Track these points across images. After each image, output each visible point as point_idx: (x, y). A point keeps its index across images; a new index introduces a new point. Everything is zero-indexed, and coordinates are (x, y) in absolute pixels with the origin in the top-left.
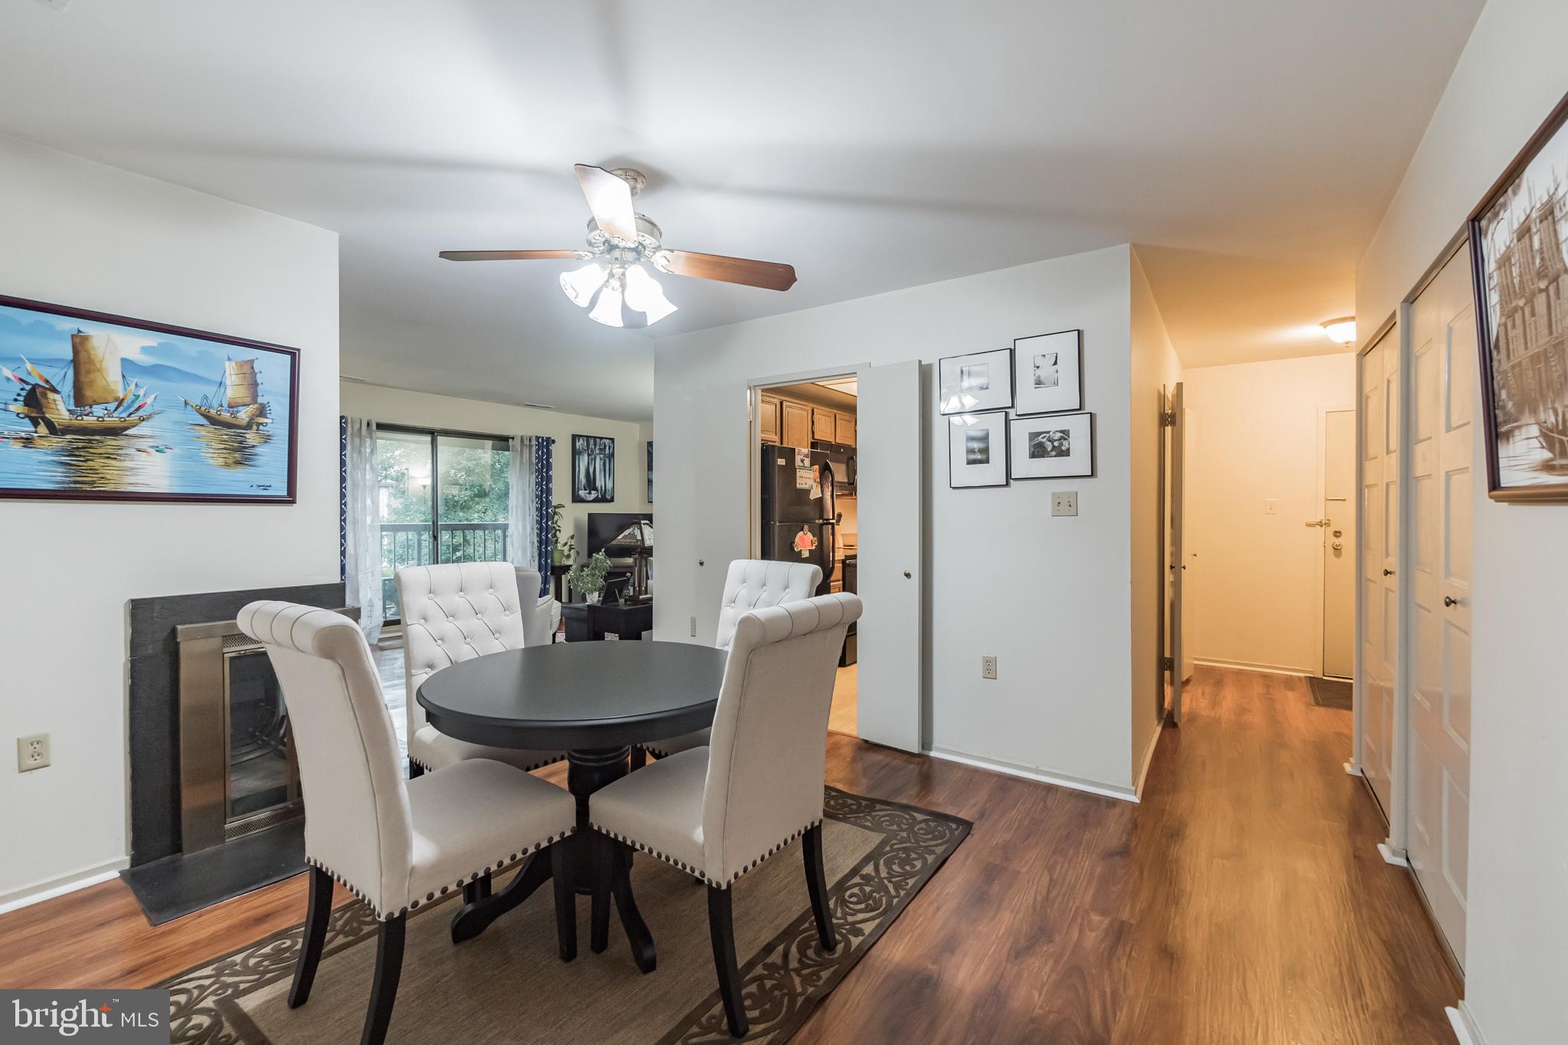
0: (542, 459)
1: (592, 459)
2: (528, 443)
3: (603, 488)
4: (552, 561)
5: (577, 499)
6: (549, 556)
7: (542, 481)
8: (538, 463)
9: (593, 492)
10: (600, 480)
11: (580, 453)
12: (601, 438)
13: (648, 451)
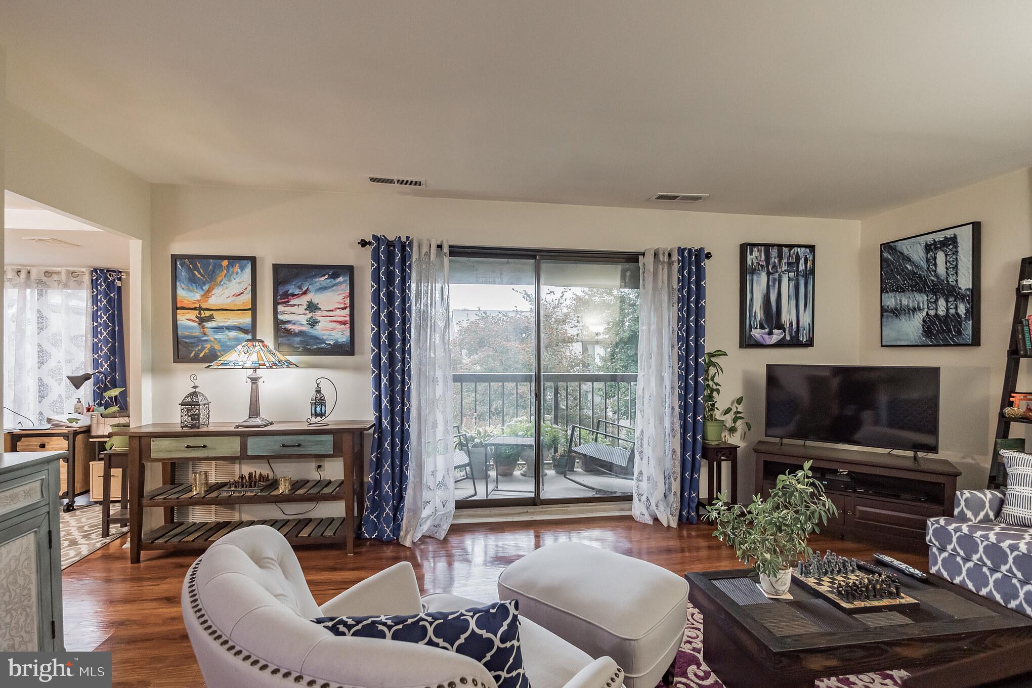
0: (689, 283)
1: (774, 280)
2: (666, 259)
3: (794, 326)
4: (704, 438)
5: (747, 342)
6: (699, 428)
7: (688, 316)
8: (683, 288)
9: (775, 331)
10: (789, 312)
11: (753, 271)
12: (791, 247)
13: (883, 260)
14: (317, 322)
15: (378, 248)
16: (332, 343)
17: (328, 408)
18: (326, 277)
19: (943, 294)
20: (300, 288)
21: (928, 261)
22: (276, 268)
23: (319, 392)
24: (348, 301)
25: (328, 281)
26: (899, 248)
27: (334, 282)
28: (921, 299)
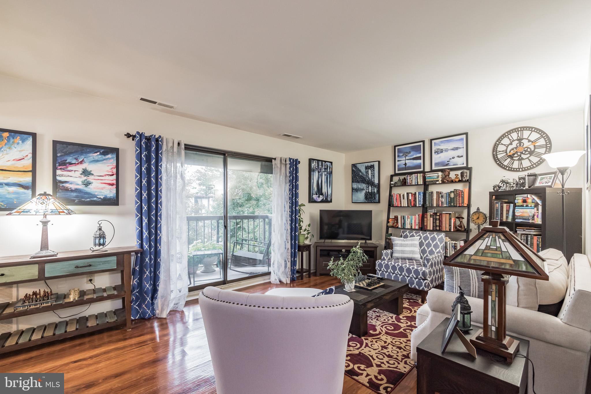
0: (293, 174)
1: (320, 175)
2: (284, 163)
3: (326, 194)
4: (298, 243)
5: (311, 201)
6: (297, 238)
7: (293, 189)
8: (291, 176)
9: (321, 196)
10: (325, 189)
11: (314, 171)
12: (325, 162)
13: (353, 170)
14: (90, 183)
15: (141, 140)
16: (102, 197)
17: (107, 240)
18: (98, 153)
19: (370, 184)
20: (76, 159)
21: (366, 172)
22: (55, 143)
23: (100, 229)
24: (115, 171)
25: (100, 156)
26: (357, 167)
27: (104, 157)
28: (364, 186)
